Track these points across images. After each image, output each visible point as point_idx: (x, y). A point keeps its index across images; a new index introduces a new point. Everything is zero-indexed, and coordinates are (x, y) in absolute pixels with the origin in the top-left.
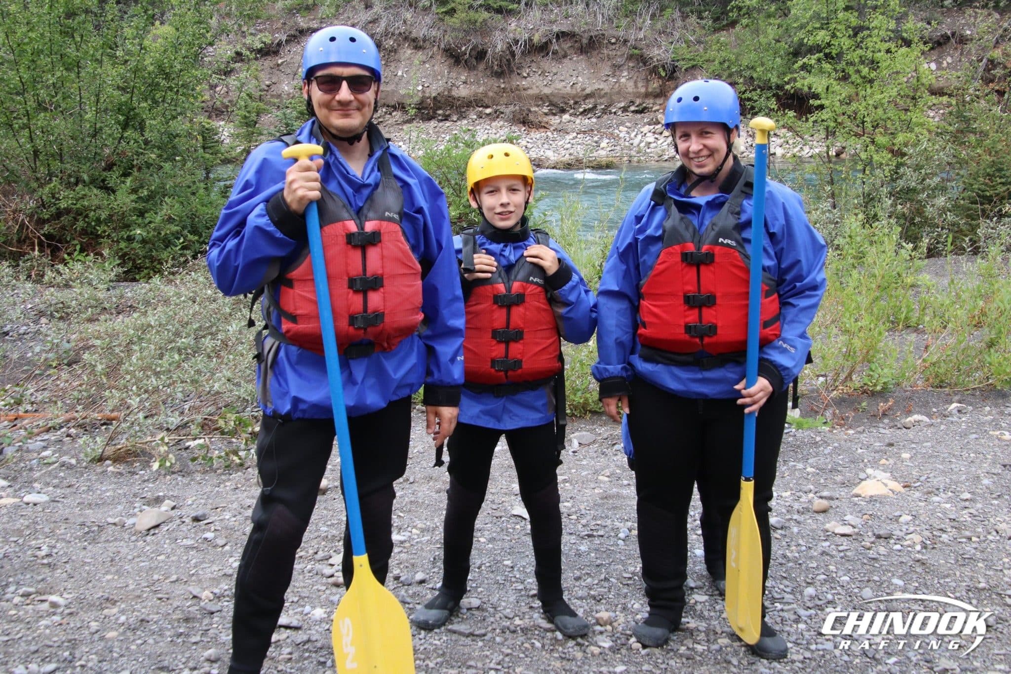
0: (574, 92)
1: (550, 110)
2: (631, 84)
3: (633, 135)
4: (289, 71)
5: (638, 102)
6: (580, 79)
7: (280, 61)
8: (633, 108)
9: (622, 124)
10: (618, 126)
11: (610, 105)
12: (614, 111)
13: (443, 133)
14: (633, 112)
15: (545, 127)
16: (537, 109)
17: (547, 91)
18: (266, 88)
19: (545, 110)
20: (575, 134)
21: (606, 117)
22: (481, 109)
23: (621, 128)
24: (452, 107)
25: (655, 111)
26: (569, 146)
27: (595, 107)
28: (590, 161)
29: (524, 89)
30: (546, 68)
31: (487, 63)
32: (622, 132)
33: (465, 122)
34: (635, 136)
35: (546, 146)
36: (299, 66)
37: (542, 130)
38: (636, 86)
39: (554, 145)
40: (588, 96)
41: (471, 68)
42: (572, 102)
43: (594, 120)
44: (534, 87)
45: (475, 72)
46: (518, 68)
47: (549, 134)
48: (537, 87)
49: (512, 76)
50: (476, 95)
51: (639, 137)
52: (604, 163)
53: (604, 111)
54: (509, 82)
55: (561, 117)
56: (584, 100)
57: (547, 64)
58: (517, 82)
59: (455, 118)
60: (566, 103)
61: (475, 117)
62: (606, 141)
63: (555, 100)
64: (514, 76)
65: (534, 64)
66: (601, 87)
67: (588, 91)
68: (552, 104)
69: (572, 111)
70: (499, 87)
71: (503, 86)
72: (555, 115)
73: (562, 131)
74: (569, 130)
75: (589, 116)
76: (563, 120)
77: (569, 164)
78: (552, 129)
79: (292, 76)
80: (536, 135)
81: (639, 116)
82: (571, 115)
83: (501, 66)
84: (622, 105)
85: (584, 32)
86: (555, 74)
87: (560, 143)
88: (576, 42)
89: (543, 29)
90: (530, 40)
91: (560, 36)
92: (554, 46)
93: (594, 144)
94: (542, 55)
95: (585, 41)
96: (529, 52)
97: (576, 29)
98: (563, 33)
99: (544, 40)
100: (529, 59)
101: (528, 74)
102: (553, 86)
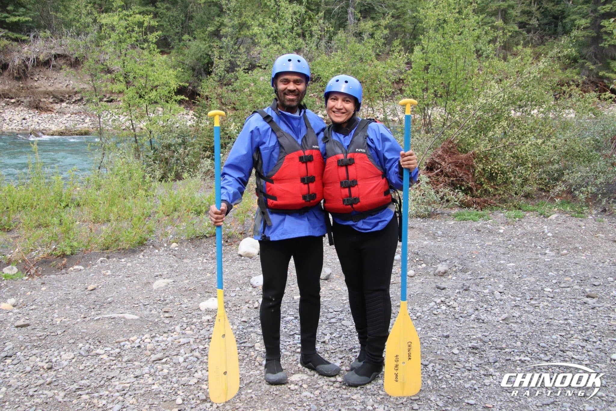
0: (68, 90)
1: (54, 100)
3: (105, 115)
5: (108, 96)
6: (71, 82)
8: (105, 99)
14: (106, 101)
15: (51, 111)
16: (45, 100)
17: (51, 89)
19: (51, 100)
20: (69, 115)
21: (89, 104)
22: (8, 99)
25: (119, 101)
26: (65, 122)
27: (82, 99)
28: (75, 131)
29: (36, 88)
30: (49, 75)
31: (9, 71)
35: (51, 122)
37: (49, 112)
39: (56, 121)
40: (76, 93)
42: (67, 96)
43: (82, 106)
44: (42, 86)
45: (2, 77)
46: (32, 75)
47: (53, 114)
48: (45, 87)
49: (28, 80)
50: (3, 91)
51: (109, 116)
52: (83, 132)
53: (88, 101)
54: (26, 84)
55: (61, 104)
56: (75, 95)
57: (50, 72)
58: (31, 83)
60: (64, 96)
61: (4, 104)
62: (88, 118)
63: (56, 94)
65: (41, 73)
66: (85, 87)
67: (76, 89)
68: (54, 97)
69: (67, 101)
70: (19, 86)
71: (21, 85)
72: (57, 103)
73: (61, 113)
74: (66, 112)
75: (79, 104)
76: (62, 106)
77: (62, 133)
78: (55, 111)
80: (44, 115)
81: (109, 104)
82: (67, 103)
83: (19, 74)
85: (72, 54)
86: (55, 79)
87: (60, 120)
88: (67, 60)
89: (45, 52)
90: (37, 58)
91: (56, 56)
92: (53, 63)
93: (81, 120)
94: (46, 67)
95: (73, 60)
96: (37, 66)
97: (67, 53)
98: (58, 55)
99: (46, 59)
100: (38, 70)
101: (38, 79)
102: (54, 86)
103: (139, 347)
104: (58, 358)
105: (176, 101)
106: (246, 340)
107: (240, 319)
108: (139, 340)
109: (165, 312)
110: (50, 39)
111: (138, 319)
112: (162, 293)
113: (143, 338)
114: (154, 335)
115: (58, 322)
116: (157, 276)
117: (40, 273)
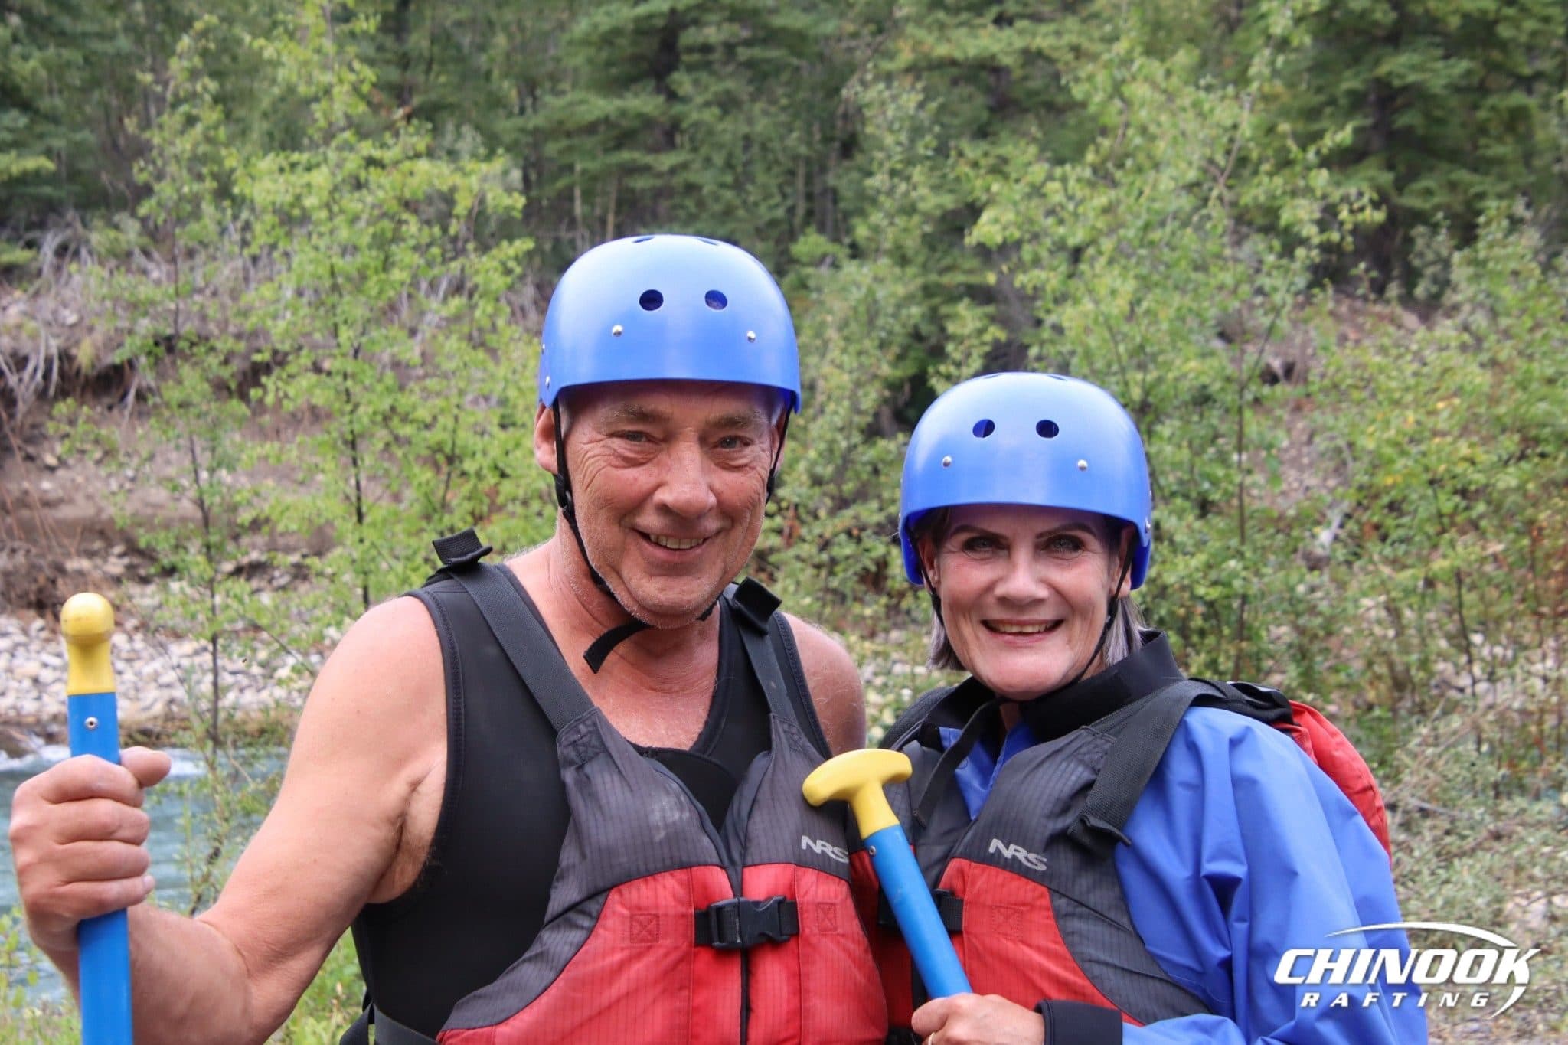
0: (202, 514)
1: (130, 567)
11: (318, 554)
16: (84, 563)
17: (119, 510)
19: (116, 566)
20: (200, 641)
21: (303, 587)
26: (174, 676)
27: (269, 560)
29: (47, 504)
30: (119, 440)
39: (129, 676)
43: (267, 598)
44: (79, 497)
46: (30, 440)
48: (90, 498)
49: (8, 464)
53: (299, 572)
55: (165, 588)
56: (237, 538)
57: (121, 426)
58: (19, 481)
63: (143, 538)
64: (14, 463)
65: (78, 429)
66: (291, 500)
67: (245, 512)
68: (132, 549)
72: (145, 581)
73: (160, 630)
74: (186, 627)
75: (254, 583)
76: (170, 599)
77: (146, 733)
78: (131, 623)
82: (195, 582)
86: (148, 459)
87: (148, 669)
89: (108, 326)
90: (66, 356)
91: (162, 348)
92: (144, 378)
93: (256, 670)
94: (107, 400)
96: (62, 392)
99: (110, 359)
100: (62, 414)
101: (61, 459)
102: (136, 496)
110: (139, 259)
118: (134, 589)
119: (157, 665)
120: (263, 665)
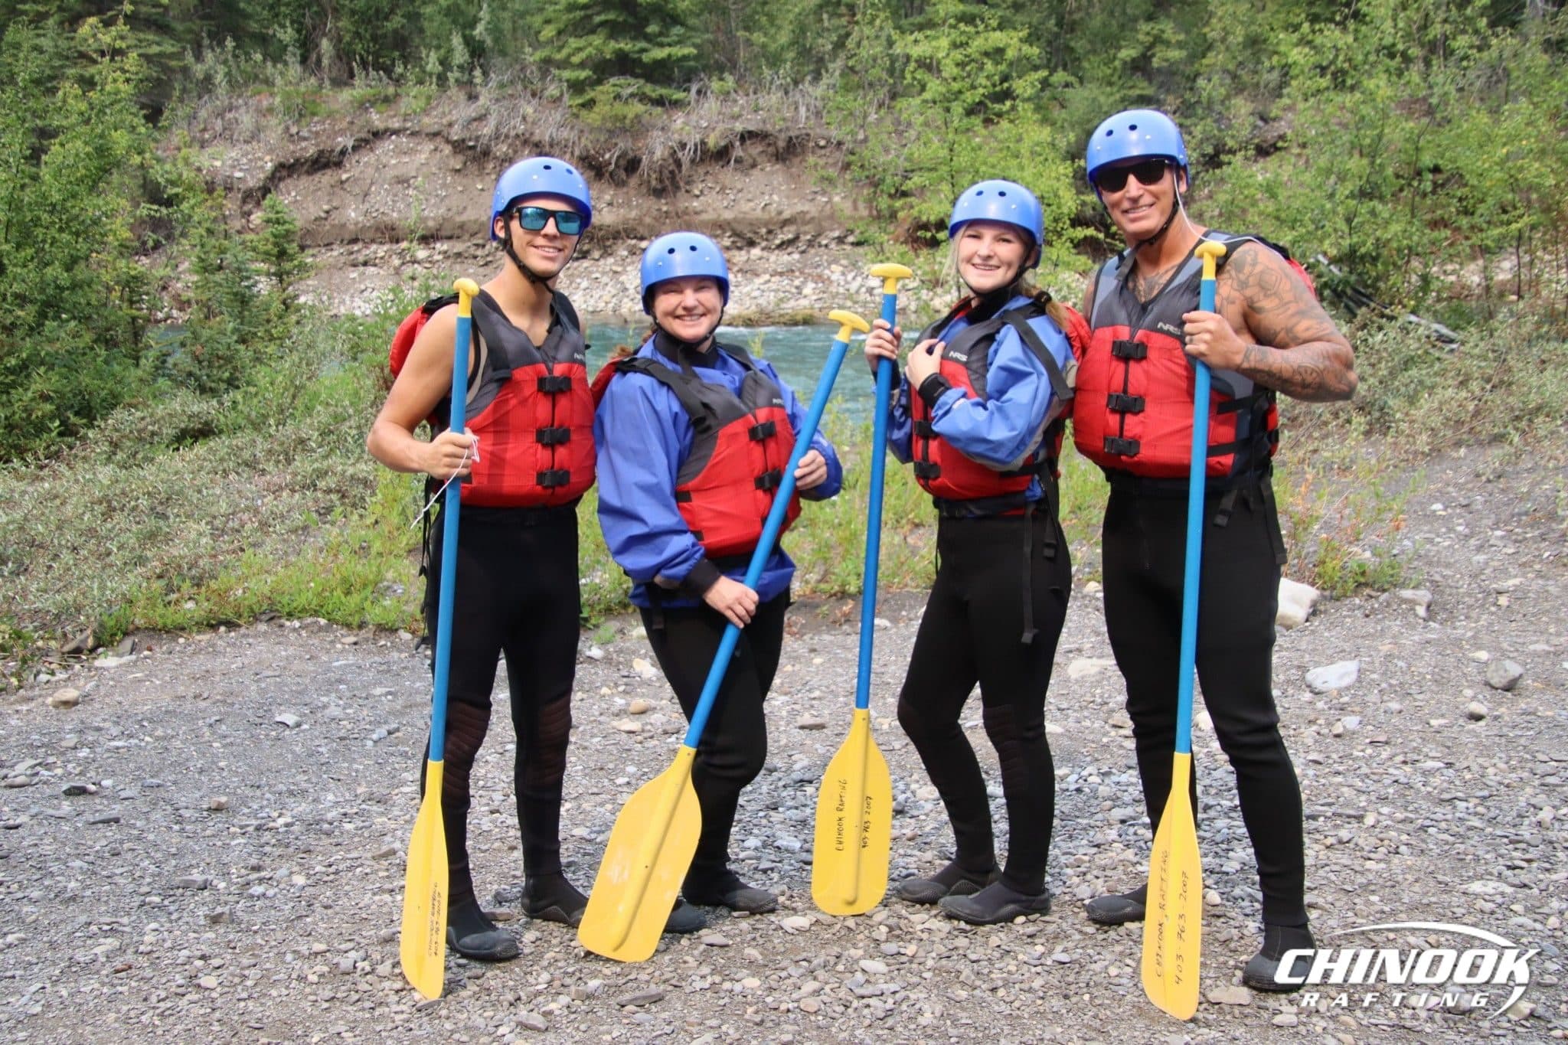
0: (766, 216)
1: (733, 243)
2: (847, 206)
3: (850, 277)
4: (357, 190)
5: (858, 229)
6: (775, 197)
7: (344, 177)
8: (851, 239)
9: (836, 261)
10: (830, 264)
11: (819, 235)
12: (824, 242)
13: (579, 276)
14: (853, 244)
17: (728, 215)
18: (323, 215)
19: (727, 242)
20: (767, 277)
21: (813, 251)
22: (634, 242)
23: (834, 267)
24: (592, 239)
26: (757, 293)
27: (796, 238)
28: (781, 316)
29: (696, 213)
30: (727, 182)
31: (642, 176)
32: (835, 272)
33: (611, 260)
34: (854, 278)
36: (372, 184)
38: (856, 208)
40: (786, 223)
41: (620, 184)
42: (764, 231)
43: (796, 256)
44: (710, 210)
45: (625, 190)
46: (688, 183)
48: (714, 209)
49: (679, 194)
50: (625, 221)
51: (859, 279)
52: (799, 318)
53: (810, 244)
54: (674, 204)
55: (749, 252)
56: (781, 228)
57: (728, 175)
58: (684, 202)
59: (596, 254)
60: (756, 233)
61: (625, 253)
62: (811, 285)
63: (739, 228)
64: (681, 194)
65: (709, 177)
66: (806, 208)
67: (786, 215)
68: (736, 234)
69: (764, 244)
70: (659, 210)
71: (665, 208)
72: (740, 249)
73: (749, 272)
74: (760, 270)
75: (790, 249)
76: (752, 257)
77: (751, 320)
78: (735, 269)
79: (360, 198)
81: (860, 250)
82: (763, 249)
83: (661, 181)
84: (836, 234)
85: (780, 131)
86: (740, 191)
87: (746, 290)
88: (769, 145)
89: (721, 127)
90: (703, 143)
91: (746, 136)
92: (738, 152)
93: (794, 290)
94: (721, 163)
95: (781, 144)
96: (702, 160)
97: (769, 128)
98: (750, 133)
99: (723, 143)
100: (701, 170)
101: (702, 191)
102: (736, 208)
103: (1079, 790)
104: (909, 794)
105: (1072, 241)
106: (1330, 800)
107: (1303, 755)
108: (1075, 777)
109: (1115, 726)
110: (733, 95)
111: (1062, 735)
112: (1096, 687)
113: (1085, 773)
114: (1105, 769)
115: (885, 727)
116: (1071, 651)
117: (795, 629)
118: (735, 252)
119: (748, 288)
120: (797, 288)
